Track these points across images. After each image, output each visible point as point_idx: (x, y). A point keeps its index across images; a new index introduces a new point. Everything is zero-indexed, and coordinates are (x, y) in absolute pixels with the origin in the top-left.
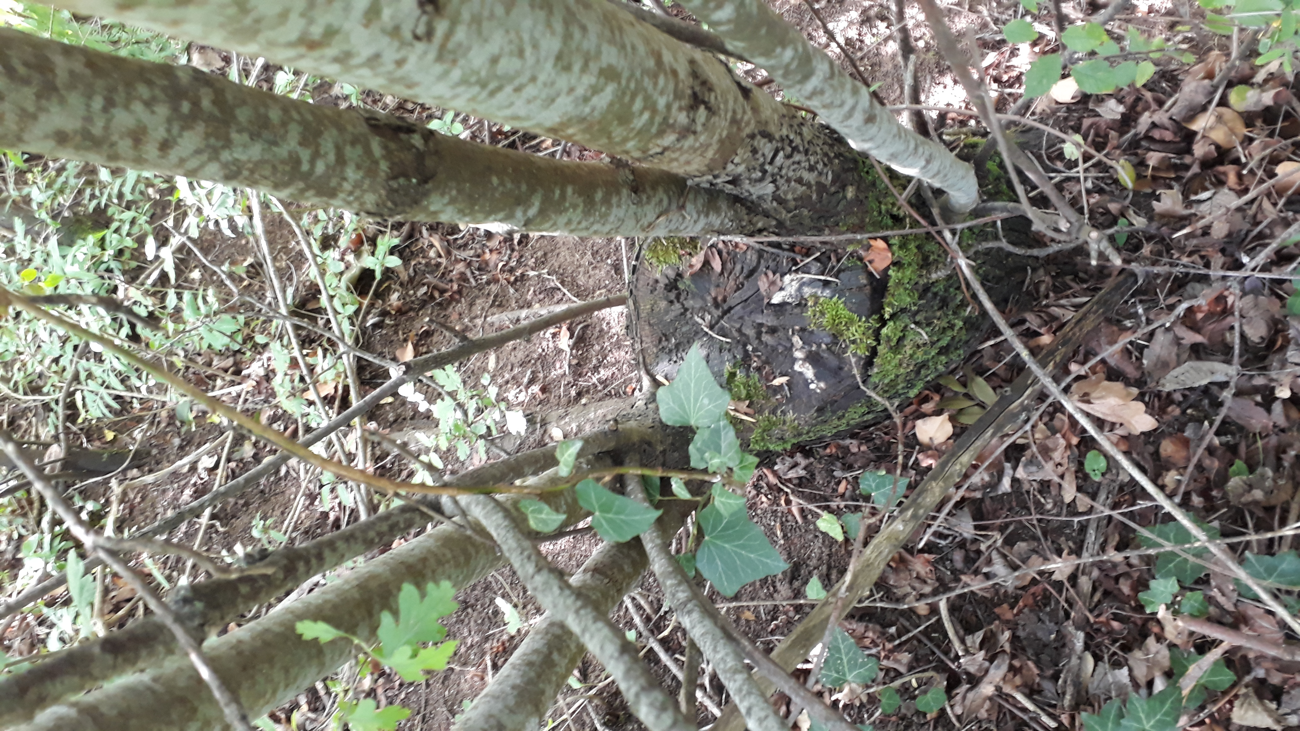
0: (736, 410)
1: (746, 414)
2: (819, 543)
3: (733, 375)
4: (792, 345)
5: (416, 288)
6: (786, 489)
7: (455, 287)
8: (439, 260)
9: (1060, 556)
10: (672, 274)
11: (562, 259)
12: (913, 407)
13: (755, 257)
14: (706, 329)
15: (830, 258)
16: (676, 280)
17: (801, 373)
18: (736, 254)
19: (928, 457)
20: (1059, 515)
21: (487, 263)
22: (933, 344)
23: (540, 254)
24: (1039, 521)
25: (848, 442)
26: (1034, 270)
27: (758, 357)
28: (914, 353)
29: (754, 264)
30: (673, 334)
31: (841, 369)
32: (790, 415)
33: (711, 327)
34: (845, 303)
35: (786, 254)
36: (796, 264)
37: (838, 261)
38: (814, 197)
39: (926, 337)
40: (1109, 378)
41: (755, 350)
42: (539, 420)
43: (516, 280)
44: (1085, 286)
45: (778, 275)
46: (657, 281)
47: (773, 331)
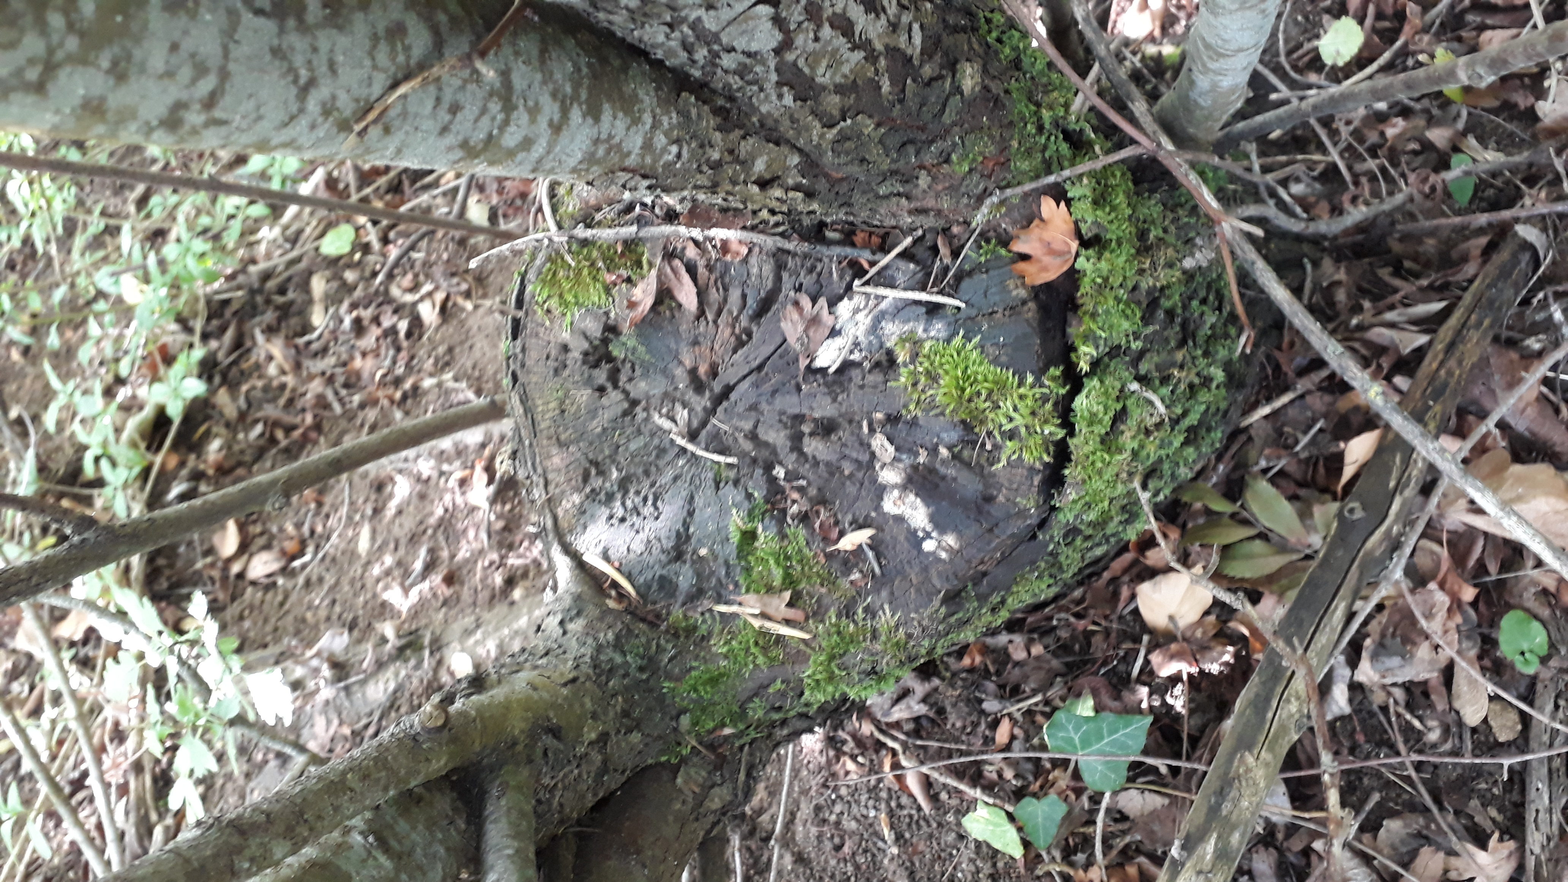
0: (764, 616)
1: (788, 622)
2: (967, 852)
3: (750, 536)
4: (873, 455)
5: (247, 429)
6: (891, 743)
7: (309, 419)
8: (284, 379)
9: (1483, 846)
10: (594, 328)
11: (477, 353)
12: (1128, 557)
13: (768, 269)
14: (681, 442)
15: (935, 250)
16: (605, 341)
17: (899, 519)
18: (727, 267)
19: (1173, 657)
20: (1456, 753)
21: (358, 374)
22: (1175, 422)
23: (441, 350)
24: (1419, 766)
25: (1003, 639)
26: (1316, 264)
27: (801, 490)
28: (1142, 446)
29: (770, 285)
30: (612, 458)
31: (989, 499)
32: (886, 618)
33: (693, 436)
34: (981, 346)
35: (837, 250)
36: (859, 272)
37: (955, 254)
38: (886, 86)
39: (1162, 409)
40: (1517, 458)
41: (790, 476)
42: (427, 641)
43: (405, 397)
44: (1425, 282)
45: (822, 302)
46: (565, 348)
47: (826, 428)
